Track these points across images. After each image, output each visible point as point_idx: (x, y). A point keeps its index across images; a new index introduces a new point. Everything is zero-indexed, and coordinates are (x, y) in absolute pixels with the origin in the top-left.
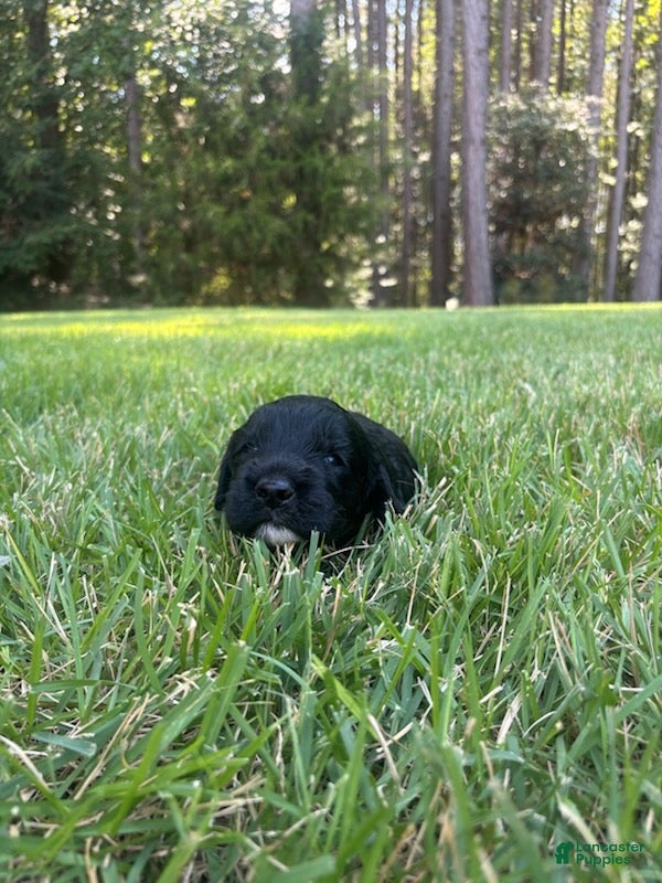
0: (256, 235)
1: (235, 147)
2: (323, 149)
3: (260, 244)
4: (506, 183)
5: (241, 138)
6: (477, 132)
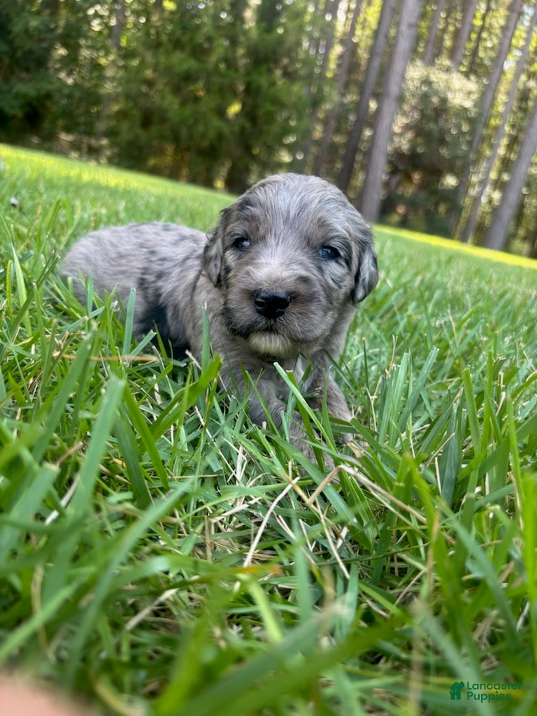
0: (201, 128)
1: (199, 52)
2: (270, 71)
3: (204, 136)
4: (410, 135)
5: (206, 45)
6: (394, 89)
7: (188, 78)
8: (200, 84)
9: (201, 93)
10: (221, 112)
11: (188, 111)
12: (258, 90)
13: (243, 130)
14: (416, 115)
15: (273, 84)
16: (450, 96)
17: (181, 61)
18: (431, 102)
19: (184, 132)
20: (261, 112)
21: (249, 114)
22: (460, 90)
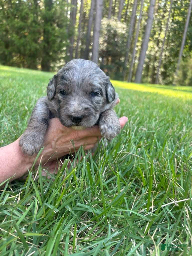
0: (28, 47)
3: (30, 50)
5: (26, 16)
6: (98, 28)
7: (21, 28)
8: (26, 31)
9: (27, 34)
10: (35, 41)
11: (22, 41)
12: (48, 32)
13: (44, 46)
14: (107, 37)
15: (54, 29)
16: (117, 30)
17: (18, 22)
18: (111, 32)
19: (22, 49)
20: (50, 40)
21: (46, 41)
22: (121, 27)
